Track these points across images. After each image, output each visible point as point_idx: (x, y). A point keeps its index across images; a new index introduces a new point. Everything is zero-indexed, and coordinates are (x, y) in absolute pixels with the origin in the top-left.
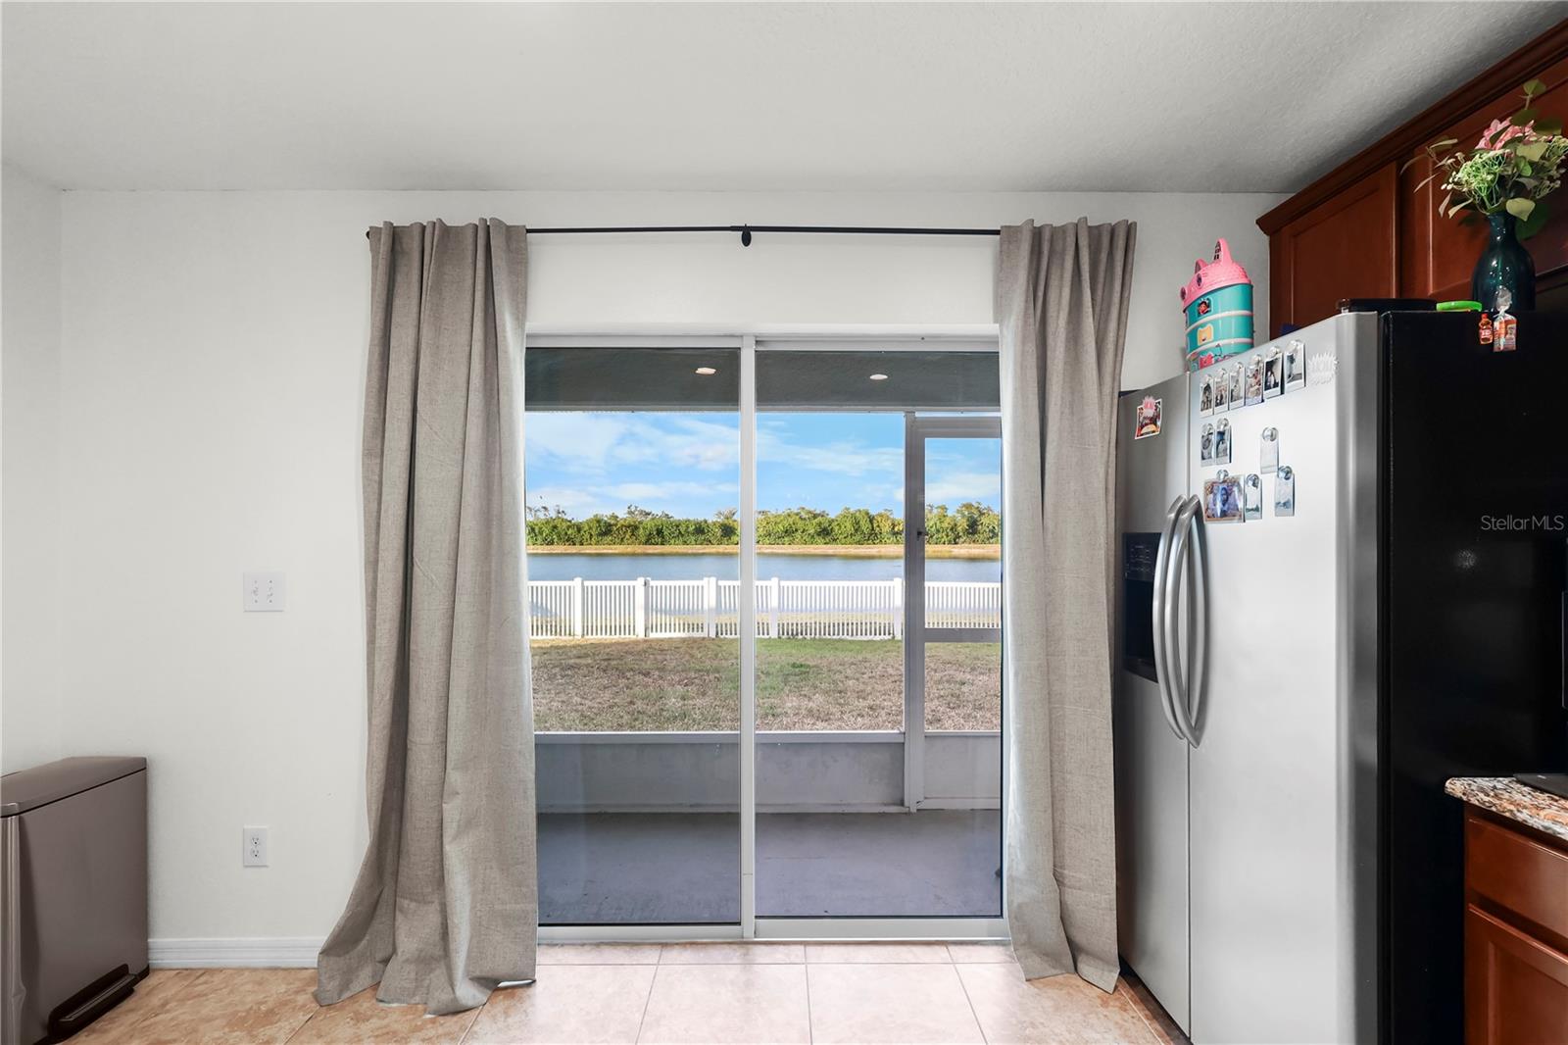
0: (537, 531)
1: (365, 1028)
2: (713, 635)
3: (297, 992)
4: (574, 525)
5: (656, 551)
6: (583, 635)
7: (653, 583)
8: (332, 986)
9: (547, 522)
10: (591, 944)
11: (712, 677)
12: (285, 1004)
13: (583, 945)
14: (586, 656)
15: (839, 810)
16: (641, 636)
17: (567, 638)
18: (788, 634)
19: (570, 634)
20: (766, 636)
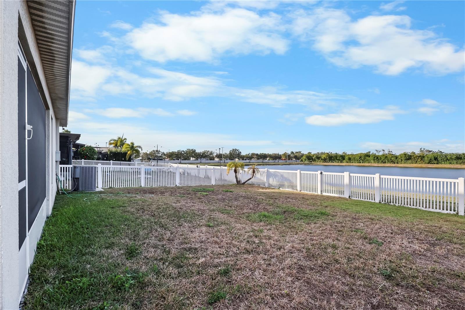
0: (379, 158)
2: (348, 197)
4: (394, 156)
5: (433, 167)
6: (300, 191)
7: (324, 173)
9: (384, 155)
16: (319, 193)
18: (385, 201)
20: (373, 201)
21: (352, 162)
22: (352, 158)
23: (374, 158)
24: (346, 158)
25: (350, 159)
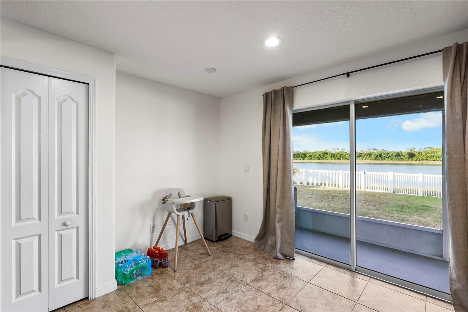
0: (335, 156)
1: (261, 255)
2: (392, 192)
3: (252, 246)
4: (348, 154)
5: (379, 163)
6: (343, 188)
7: (367, 173)
8: (257, 246)
9: (339, 153)
10: (310, 257)
11: (384, 205)
12: (250, 247)
13: (308, 257)
14: (341, 194)
15: (412, 252)
16: (363, 190)
17: (338, 188)
18: (428, 195)
19: (339, 187)
20: (417, 195)
21: (312, 159)
22: (313, 156)
23: (331, 155)
24: (308, 155)
25: (311, 156)
